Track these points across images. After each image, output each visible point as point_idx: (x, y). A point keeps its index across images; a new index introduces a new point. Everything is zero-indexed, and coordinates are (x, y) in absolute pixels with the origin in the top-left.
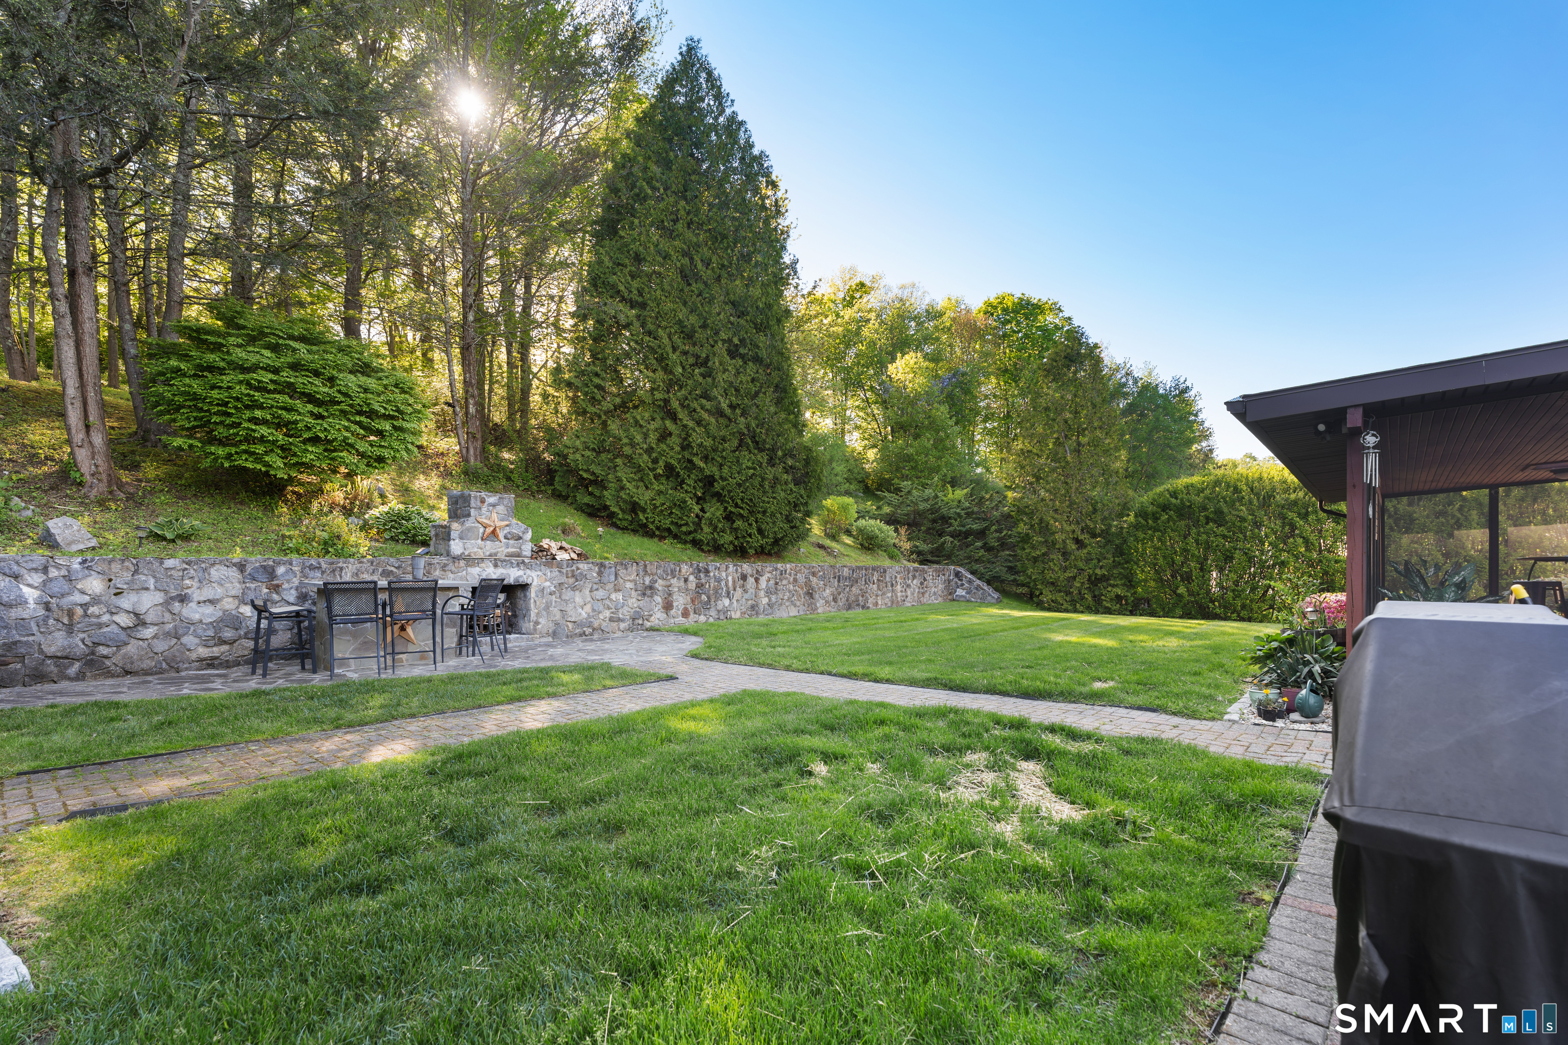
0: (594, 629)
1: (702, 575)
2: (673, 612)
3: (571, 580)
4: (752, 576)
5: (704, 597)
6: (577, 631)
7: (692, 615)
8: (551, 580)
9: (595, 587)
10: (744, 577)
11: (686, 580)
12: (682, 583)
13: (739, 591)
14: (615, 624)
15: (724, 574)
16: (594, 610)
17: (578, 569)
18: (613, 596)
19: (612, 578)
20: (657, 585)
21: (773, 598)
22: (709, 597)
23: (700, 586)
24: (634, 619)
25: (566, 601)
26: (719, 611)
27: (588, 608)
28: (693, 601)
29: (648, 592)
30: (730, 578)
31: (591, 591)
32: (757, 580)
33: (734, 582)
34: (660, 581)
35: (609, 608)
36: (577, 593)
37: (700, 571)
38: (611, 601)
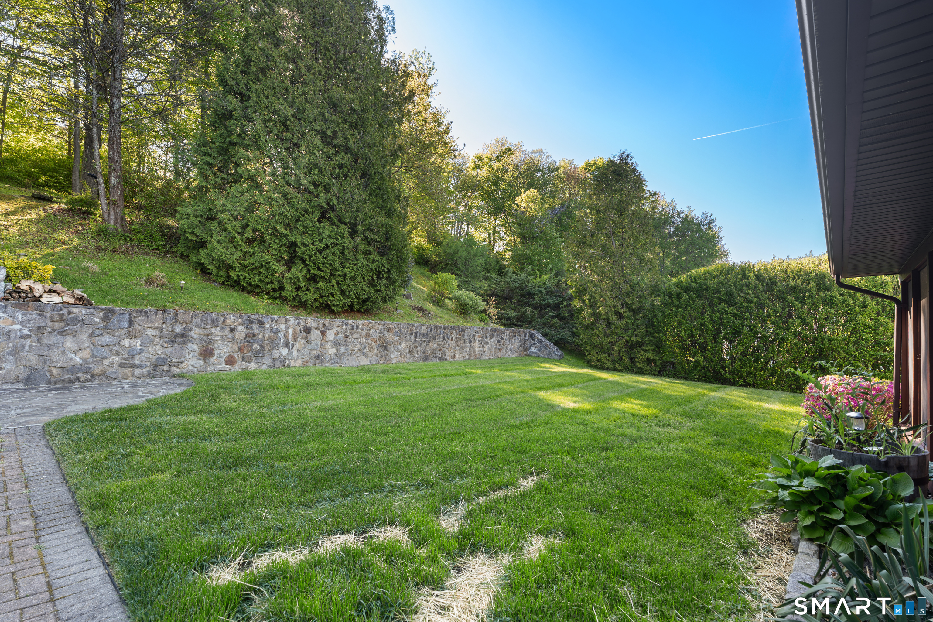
0: (93, 376)
1: (254, 326)
2: (213, 360)
3: (57, 325)
4: (317, 329)
5: (256, 347)
6: (66, 377)
7: (239, 362)
9: (97, 332)
10: (308, 330)
11: (232, 330)
12: (227, 333)
13: (301, 342)
14: (127, 370)
15: (283, 327)
16: (93, 356)
17: (70, 313)
18: (126, 343)
19: (126, 324)
20: (192, 333)
21: (342, 350)
22: (262, 347)
23: (251, 336)
24: (156, 366)
25: (49, 346)
26: (274, 360)
27: (85, 354)
28: (241, 349)
29: (180, 340)
30: (290, 331)
31: (91, 336)
32: (323, 333)
33: (295, 333)
34: (197, 330)
35: (118, 354)
36: (69, 338)
37: (251, 322)
38: (122, 347)
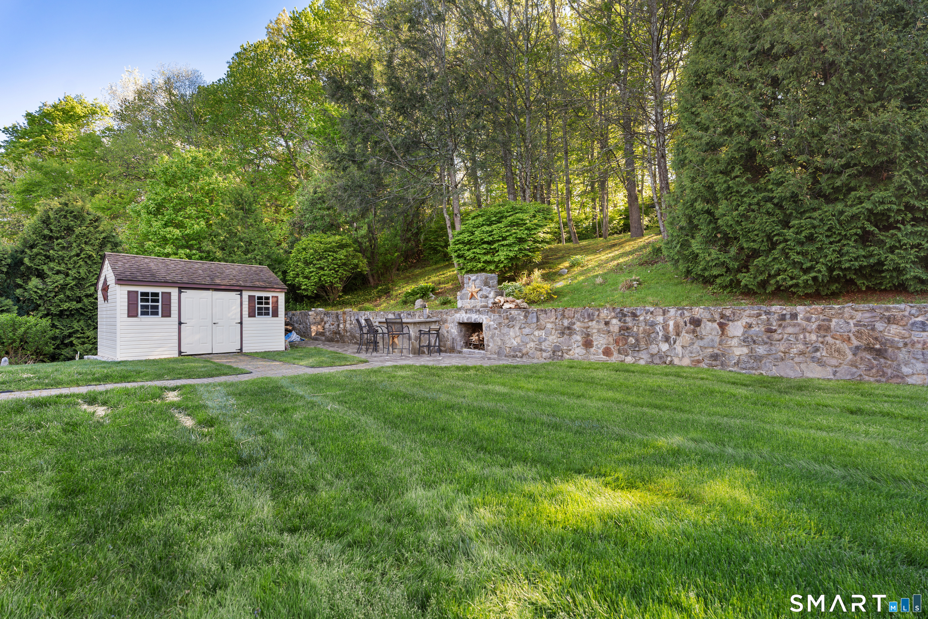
1: (628, 319)
2: (592, 350)
3: (507, 321)
4: (713, 320)
5: (632, 340)
6: (512, 353)
7: (615, 354)
8: (494, 321)
9: (522, 326)
10: (696, 322)
11: (607, 323)
12: (602, 326)
13: (686, 337)
14: (538, 353)
15: (660, 319)
16: (522, 342)
18: (536, 333)
19: (535, 320)
20: (575, 327)
21: (761, 350)
22: (637, 340)
23: (625, 329)
24: (554, 352)
25: (504, 334)
26: (652, 355)
27: (518, 340)
28: (616, 342)
29: (567, 332)
30: (671, 323)
31: (520, 329)
32: (722, 326)
33: (677, 326)
34: (578, 324)
35: (533, 341)
36: (512, 329)
37: (625, 316)
38: (535, 336)
